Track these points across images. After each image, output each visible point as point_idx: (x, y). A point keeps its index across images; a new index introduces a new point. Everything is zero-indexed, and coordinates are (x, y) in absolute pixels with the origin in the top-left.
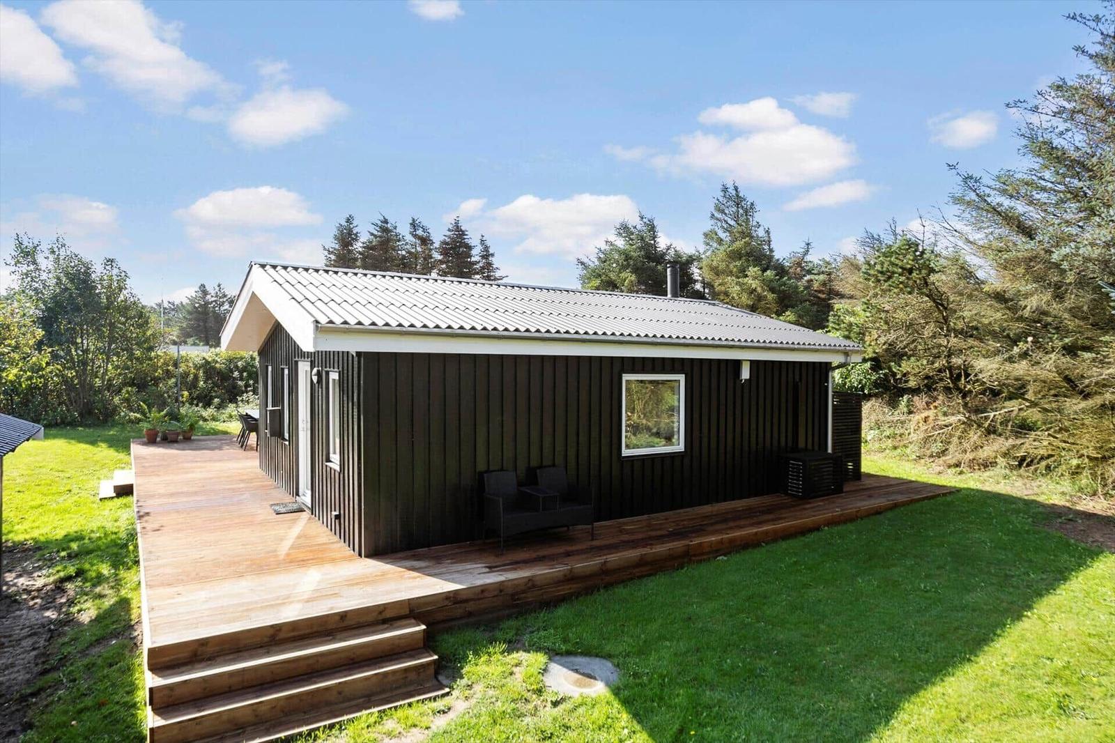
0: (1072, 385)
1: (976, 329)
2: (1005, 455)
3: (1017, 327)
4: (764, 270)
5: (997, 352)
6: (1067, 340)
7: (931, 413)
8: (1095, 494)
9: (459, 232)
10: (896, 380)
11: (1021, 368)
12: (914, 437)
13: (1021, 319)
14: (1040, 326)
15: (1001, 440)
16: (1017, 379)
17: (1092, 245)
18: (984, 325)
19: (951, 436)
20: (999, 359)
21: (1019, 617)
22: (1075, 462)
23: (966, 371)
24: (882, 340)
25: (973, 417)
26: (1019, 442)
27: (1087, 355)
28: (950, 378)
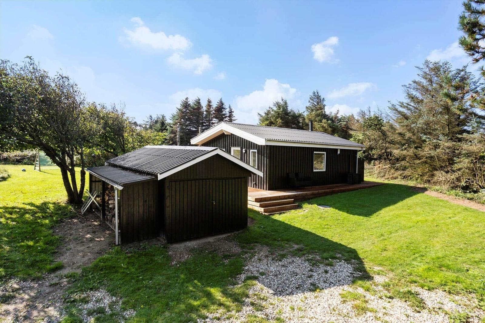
0: (417, 157)
1: (393, 141)
2: (400, 175)
3: (404, 142)
4: (328, 120)
5: (399, 148)
6: (415, 145)
7: (381, 165)
8: (421, 184)
9: (222, 103)
10: (371, 156)
11: (405, 152)
12: (376, 172)
13: (405, 140)
14: (409, 142)
15: (399, 172)
16: (404, 155)
17: (420, 124)
18: (396, 141)
19: (386, 171)
20: (399, 150)
21: (402, 200)
22: (417, 176)
23: (391, 153)
24: (368, 144)
25: (392, 166)
26: (404, 172)
27: (419, 149)
28: (386, 155)
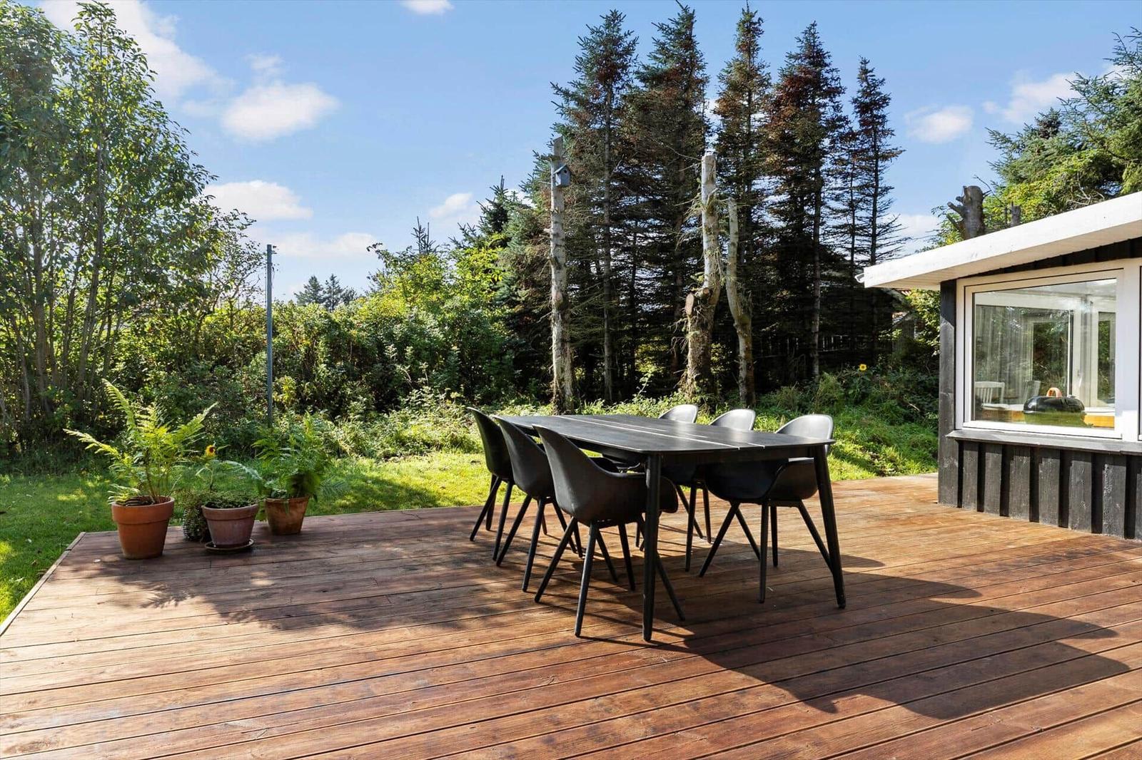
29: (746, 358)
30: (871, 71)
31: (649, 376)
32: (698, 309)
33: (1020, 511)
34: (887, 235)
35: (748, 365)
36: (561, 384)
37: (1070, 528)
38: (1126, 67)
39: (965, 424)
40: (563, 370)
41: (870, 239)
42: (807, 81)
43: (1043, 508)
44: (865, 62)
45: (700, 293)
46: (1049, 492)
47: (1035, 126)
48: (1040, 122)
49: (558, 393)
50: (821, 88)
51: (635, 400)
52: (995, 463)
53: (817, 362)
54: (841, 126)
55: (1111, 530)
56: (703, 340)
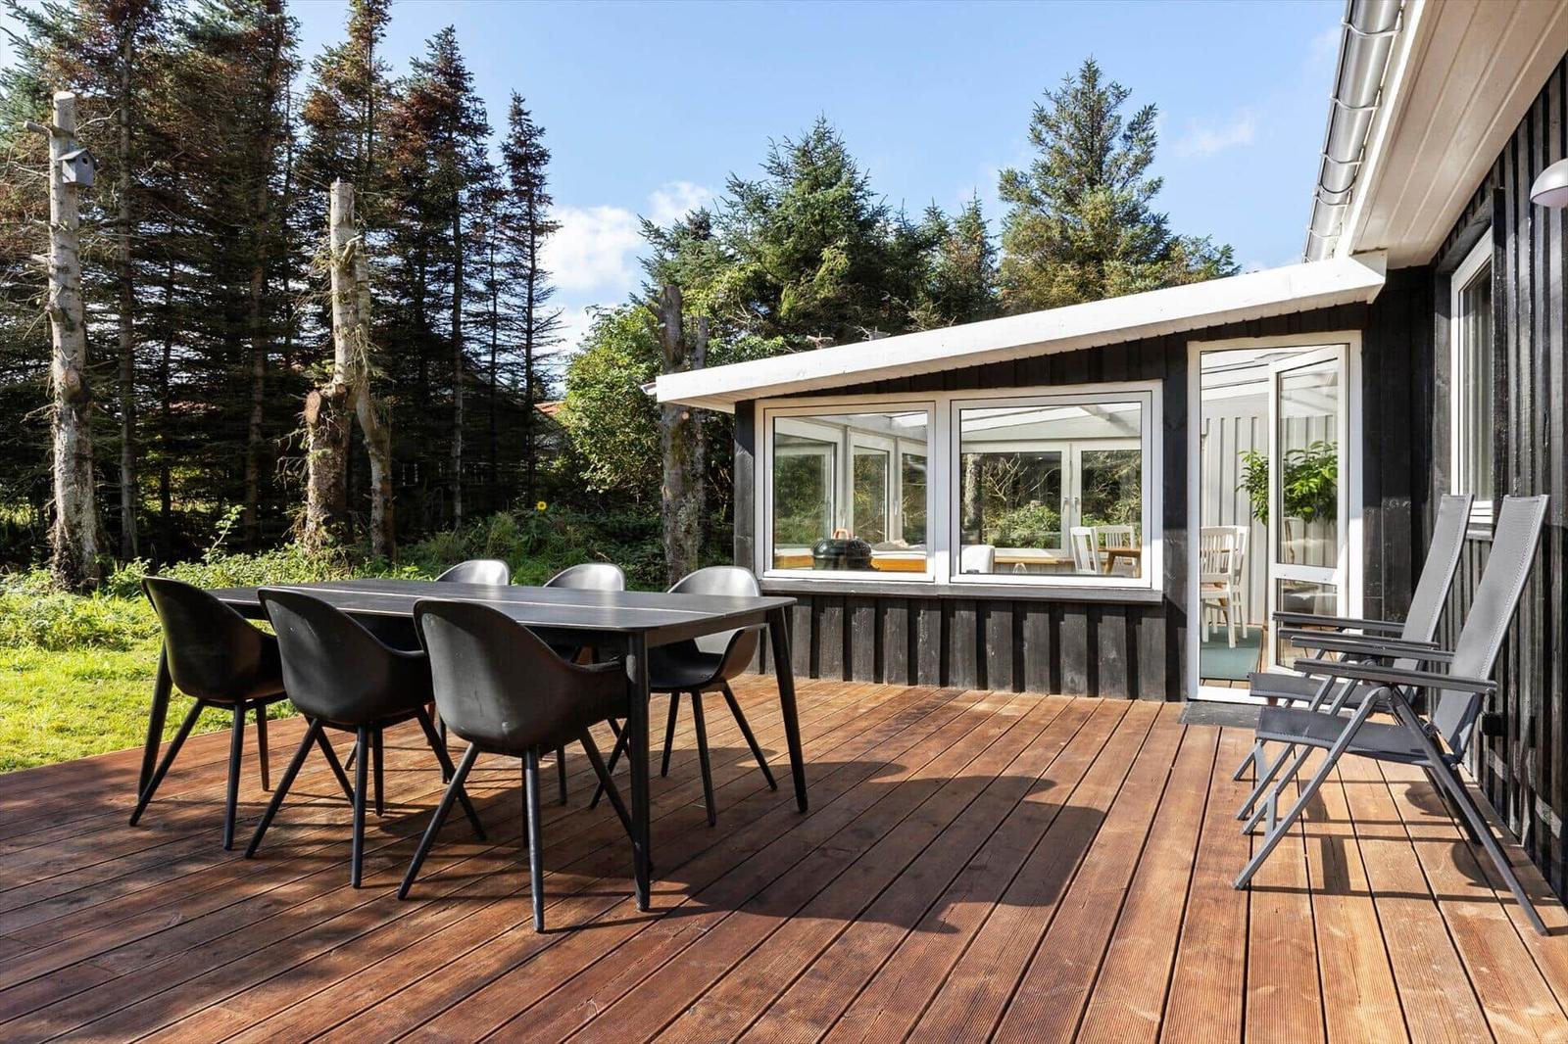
29: (383, 492)
30: (527, 114)
31: (233, 518)
32: (329, 415)
33: (832, 670)
34: (545, 334)
35: (386, 501)
36: (72, 533)
37: (885, 683)
38: (779, 178)
39: (766, 574)
40: (78, 509)
41: (525, 336)
42: (443, 107)
43: (856, 663)
44: (518, 100)
45: (330, 389)
46: (863, 645)
47: (686, 224)
48: (691, 221)
49: (65, 548)
50: (458, 120)
51: (207, 557)
52: (803, 616)
53: (460, 499)
54: (484, 178)
55: (927, 680)
56: (335, 463)
